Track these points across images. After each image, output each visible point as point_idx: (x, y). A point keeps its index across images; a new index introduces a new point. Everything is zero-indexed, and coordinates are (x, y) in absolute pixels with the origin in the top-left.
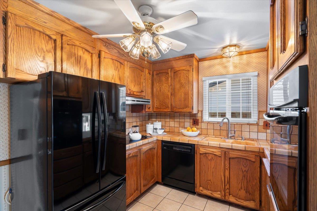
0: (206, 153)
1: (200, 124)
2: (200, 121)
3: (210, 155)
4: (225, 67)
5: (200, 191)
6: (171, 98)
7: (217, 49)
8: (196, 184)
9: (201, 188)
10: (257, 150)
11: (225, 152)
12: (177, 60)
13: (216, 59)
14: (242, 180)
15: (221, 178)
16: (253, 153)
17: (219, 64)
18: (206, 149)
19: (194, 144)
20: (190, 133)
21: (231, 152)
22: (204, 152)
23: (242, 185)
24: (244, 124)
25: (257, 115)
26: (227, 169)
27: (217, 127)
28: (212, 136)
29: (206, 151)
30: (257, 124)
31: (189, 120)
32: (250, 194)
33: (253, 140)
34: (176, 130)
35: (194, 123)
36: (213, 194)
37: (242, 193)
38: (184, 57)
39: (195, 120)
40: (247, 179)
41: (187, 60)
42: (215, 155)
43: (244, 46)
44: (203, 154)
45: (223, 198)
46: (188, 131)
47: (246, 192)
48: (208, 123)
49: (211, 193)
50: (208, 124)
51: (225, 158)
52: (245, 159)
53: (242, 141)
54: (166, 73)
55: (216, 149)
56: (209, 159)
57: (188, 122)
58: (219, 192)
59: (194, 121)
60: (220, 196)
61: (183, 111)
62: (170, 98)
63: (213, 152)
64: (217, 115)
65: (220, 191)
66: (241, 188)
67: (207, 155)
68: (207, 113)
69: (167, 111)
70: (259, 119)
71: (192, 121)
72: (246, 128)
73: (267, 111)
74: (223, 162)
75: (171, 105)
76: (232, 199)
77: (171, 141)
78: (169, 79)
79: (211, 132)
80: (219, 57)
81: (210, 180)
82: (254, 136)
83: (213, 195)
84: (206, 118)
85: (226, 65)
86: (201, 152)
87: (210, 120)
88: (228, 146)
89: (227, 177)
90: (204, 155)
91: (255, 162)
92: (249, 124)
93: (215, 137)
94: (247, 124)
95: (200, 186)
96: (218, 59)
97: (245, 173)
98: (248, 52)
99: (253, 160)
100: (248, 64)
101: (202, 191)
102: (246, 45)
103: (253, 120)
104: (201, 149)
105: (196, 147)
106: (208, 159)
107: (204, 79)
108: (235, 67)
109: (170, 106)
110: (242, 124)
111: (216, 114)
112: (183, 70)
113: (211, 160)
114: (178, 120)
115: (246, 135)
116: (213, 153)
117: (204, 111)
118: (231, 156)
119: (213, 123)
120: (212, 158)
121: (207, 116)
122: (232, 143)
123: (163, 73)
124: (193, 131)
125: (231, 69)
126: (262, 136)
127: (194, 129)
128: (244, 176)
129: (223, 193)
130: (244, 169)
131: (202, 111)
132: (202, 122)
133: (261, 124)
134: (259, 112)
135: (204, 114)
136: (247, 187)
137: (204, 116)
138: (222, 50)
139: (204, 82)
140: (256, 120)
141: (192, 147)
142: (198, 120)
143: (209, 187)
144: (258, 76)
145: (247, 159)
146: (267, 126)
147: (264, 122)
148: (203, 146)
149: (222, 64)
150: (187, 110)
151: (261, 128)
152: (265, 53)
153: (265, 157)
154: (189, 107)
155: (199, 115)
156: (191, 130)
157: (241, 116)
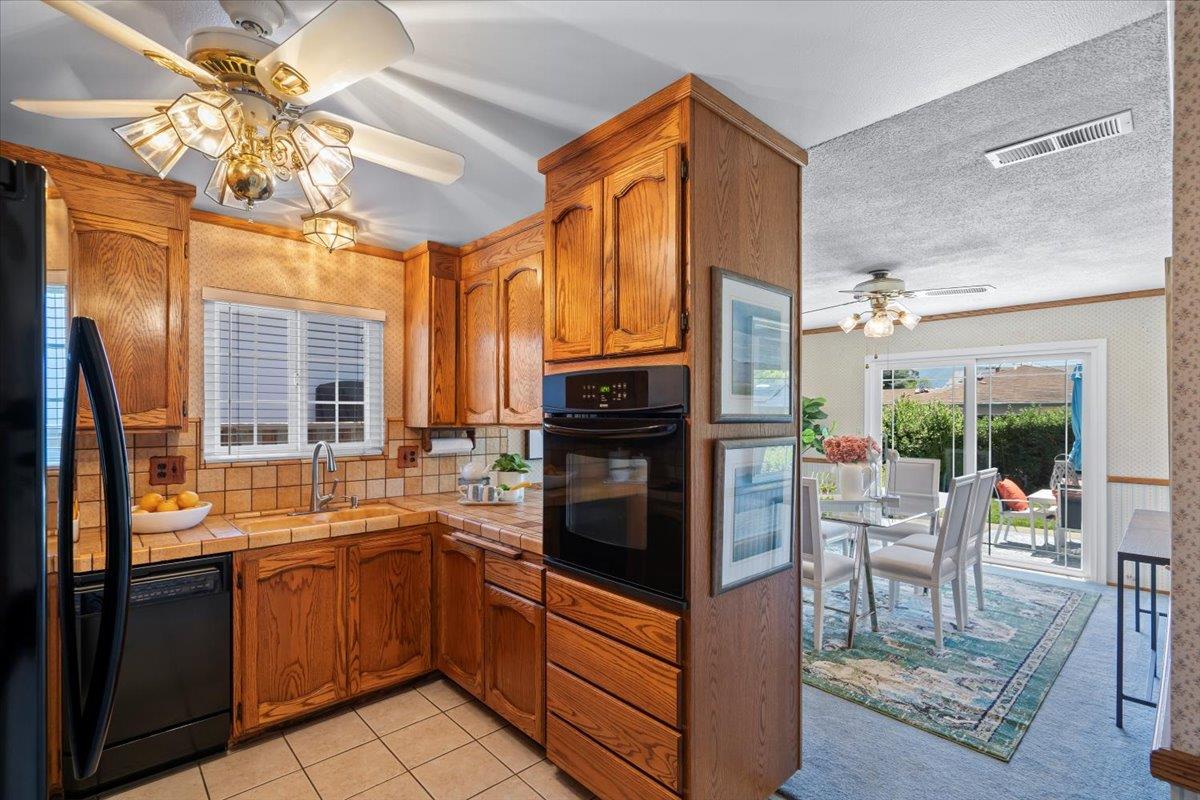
0: (281, 574)
1: (189, 476)
2: (190, 463)
3: (299, 575)
4: (294, 272)
5: (262, 721)
7: (294, 208)
8: (240, 705)
9: (264, 708)
10: (424, 520)
11: (348, 549)
13: (258, 232)
14: (392, 613)
15: (337, 634)
16: (416, 532)
17: (270, 254)
18: (282, 556)
19: (231, 553)
20: (170, 516)
21: (364, 544)
22: (275, 569)
23: (390, 627)
24: (352, 459)
25: (383, 430)
26: (354, 599)
27: (266, 478)
29: (283, 564)
30: (384, 457)
32: (409, 643)
33: (376, 502)
35: (162, 475)
36: (309, 701)
37: (394, 649)
38: (138, 180)
39: (163, 461)
40: (402, 605)
41: (152, 200)
42: (314, 567)
43: (368, 230)
44: (269, 578)
45: (343, 694)
46: (154, 510)
47: (401, 643)
48: (230, 467)
49: (304, 704)
50: (230, 472)
51: (347, 564)
52: (398, 551)
53: (354, 510)
55: (317, 547)
56: (293, 589)
58: (326, 686)
59: (163, 466)
60: (332, 695)
63: (310, 559)
64: (255, 438)
65: (333, 680)
66: (390, 638)
67: (286, 577)
68: (218, 432)
70: (387, 443)
72: (357, 471)
73: (405, 421)
74: (343, 583)
76: (370, 683)
79: (240, 499)
80: (272, 230)
81: (297, 662)
82: (376, 490)
83: (310, 704)
84: (215, 451)
85: (296, 264)
86: (262, 576)
87: (233, 457)
89: (355, 621)
90: (273, 581)
91: (419, 553)
92: (364, 459)
93: (262, 516)
94: (358, 459)
95: (259, 702)
96: (269, 238)
97: (399, 590)
98: (361, 249)
99: (417, 547)
100: (361, 282)
101: (267, 715)
102: (377, 228)
103: (371, 445)
104: (263, 562)
105: (237, 560)
106: (289, 589)
107: (207, 293)
108: (325, 280)
110: (346, 459)
111: (252, 431)
112: (133, 236)
113: (299, 589)
115: (357, 490)
116: (307, 563)
117: (206, 424)
118: (365, 553)
119: (250, 467)
120: (304, 581)
121: (218, 439)
122: (331, 521)
124: (181, 508)
125: (312, 283)
126: (396, 487)
127: (190, 496)
128: (397, 601)
129: (342, 679)
130: (395, 580)
131: (199, 423)
132: (201, 465)
133: (393, 454)
134: (389, 421)
135: (206, 433)
136: (403, 627)
137: (206, 441)
138: (304, 218)
139: (207, 307)
140: (378, 445)
141: (218, 565)
142: (182, 459)
143: (292, 690)
144: (385, 323)
145: (402, 551)
146: (405, 458)
147: (400, 449)
148: (269, 550)
149: (282, 258)
150: (158, 418)
151: (393, 466)
152: (399, 266)
153: (455, 529)
154: (166, 407)
155: (186, 439)
156: (171, 503)
157: (337, 437)
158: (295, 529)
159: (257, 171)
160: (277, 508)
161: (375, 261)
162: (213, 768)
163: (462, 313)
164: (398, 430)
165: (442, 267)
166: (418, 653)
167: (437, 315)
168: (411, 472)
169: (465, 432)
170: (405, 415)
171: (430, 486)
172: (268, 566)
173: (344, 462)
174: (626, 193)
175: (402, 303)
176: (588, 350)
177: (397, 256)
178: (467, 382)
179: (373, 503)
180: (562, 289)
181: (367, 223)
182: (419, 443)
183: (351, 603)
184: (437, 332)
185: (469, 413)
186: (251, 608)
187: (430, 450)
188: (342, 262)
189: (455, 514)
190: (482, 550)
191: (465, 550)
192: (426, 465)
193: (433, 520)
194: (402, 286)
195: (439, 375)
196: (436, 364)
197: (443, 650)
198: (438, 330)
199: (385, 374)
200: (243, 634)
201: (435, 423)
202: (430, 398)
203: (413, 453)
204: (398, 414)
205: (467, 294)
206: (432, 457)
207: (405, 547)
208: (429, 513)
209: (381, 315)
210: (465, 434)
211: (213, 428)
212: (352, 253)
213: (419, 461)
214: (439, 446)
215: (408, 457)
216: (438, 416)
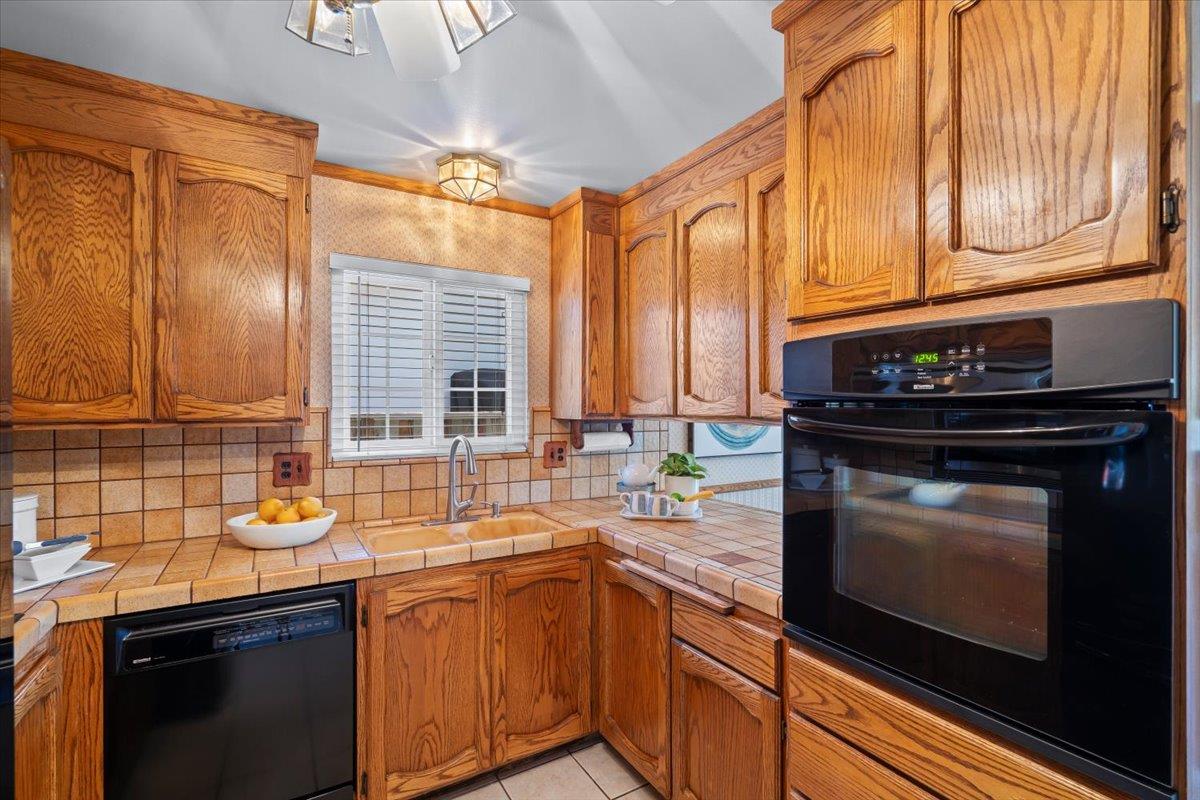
0: (412, 608)
1: (315, 476)
2: (316, 461)
3: (434, 609)
4: (428, 234)
5: (391, 798)
6: (155, 330)
7: (430, 149)
8: (365, 776)
9: (394, 780)
11: (492, 578)
12: (202, 112)
13: (391, 188)
14: (544, 659)
15: (478, 685)
16: (573, 554)
17: (402, 214)
18: (415, 585)
19: (354, 581)
20: (290, 530)
21: (512, 570)
22: (406, 603)
23: (542, 675)
24: (493, 457)
25: (527, 422)
26: (499, 641)
27: (398, 479)
28: (380, 523)
29: (416, 595)
30: (529, 454)
31: (250, 464)
32: (565, 697)
33: (520, 509)
34: (158, 529)
35: (287, 475)
36: (446, 773)
37: (546, 706)
38: (253, 118)
39: (288, 459)
40: (557, 650)
41: (269, 142)
42: (452, 599)
44: (399, 614)
45: (487, 763)
46: (273, 520)
47: (555, 697)
48: (359, 465)
49: (441, 776)
50: (359, 471)
51: (492, 596)
52: (552, 580)
53: (496, 519)
54: (100, 162)
55: (456, 574)
56: (428, 625)
57: (244, 474)
58: (467, 752)
59: (287, 465)
60: (473, 765)
61: (246, 415)
62: (145, 337)
63: (447, 590)
64: (388, 430)
65: (475, 745)
66: (542, 690)
67: (419, 613)
68: (347, 425)
69: (111, 416)
70: (532, 438)
71: (268, 464)
72: (497, 473)
73: (552, 411)
74: (486, 621)
75: (155, 374)
76: (518, 749)
77: (197, 599)
78: (141, 214)
79: (371, 505)
80: (405, 185)
81: (432, 721)
82: (519, 495)
83: (448, 777)
84: (345, 447)
85: (430, 225)
86: (391, 611)
87: (363, 454)
88: (500, 547)
89: (501, 670)
90: (403, 618)
91: (577, 582)
92: (507, 457)
93: (394, 525)
94: (499, 457)
95: (388, 773)
96: (401, 194)
97: (553, 629)
99: (575, 575)
100: (502, 245)
101: (397, 789)
102: (527, 173)
103: (514, 440)
104: (391, 594)
105: (361, 591)
106: (423, 627)
107: (335, 261)
108: (463, 244)
109: (141, 383)
110: (486, 457)
111: (384, 424)
112: (248, 186)
113: (435, 628)
114: (175, 467)
115: (498, 495)
116: (446, 595)
117: (334, 415)
118: (512, 583)
119: (381, 466)
120: (441, 618)
121: (347, 433)
122: (471, 535)
123: (83, 157)
124: (302, 518)
125: (448, 246)
126: (541, 492)
127: (313, 503)
128: (550, 644)
129: (485, 743)
130: (548, 617)
131: (326, 414)
132: (328, 463)
133: (539, 452)
134: (534, 412)
135: (334, 425)
136: (558, 677)
137: (334, 435)
138: (440, 162)
139: (335, 278)
140: (520, 440)
141: (339, 597)
142: (307, 456)
143: (427, 757)
144: (529, 294)
145: (556, 579)
146: (552, 456)
147: (547, 444)
148: (400, 578)
149: (416, 218)
150: (276, 408)
151: (538, 464)
152: (544, 225)
153: (624, 556)
154: (285, 395)
155: (312, 432)
156: (291, 512)
157: (476, 429)
158: (429, 551)
160: (410, 515)
161: (518, 219)
163: (623, 276)
164: (544, 422)
165: (597, 220)
166: (575, 711)
167: (592, 279)
168: (559, 473)
169: (620, 425)
170: (552, 404)
171: (580, 491)
172: (397, 599)
173: (484, 460)
175: (548, 270)
177: (542, 212)
178: (629, 361)
179: (516, 511)
180: (822, 200)
181: (512, 163)
182: (567, 438)
183: (496, 646)
184: (592, 303)
185: (632, 402)
186: (378, 654)
187: (581, 447)
188: (481, 221)
189: (626, 537)
190: (669, 593)
191: (640, 586)
192: (576, 464)
193: (593, 539)
194: (548, 248)
195: (595, 353)
196: (591, 341)
197: (607, 709)
198: (593, 298)
199: (530, 355)
200: (368, 685)
201: (590, 415)
202: (584, 382)
203: (561, 451)
204: (543, 403)
205: (629, 251)
206: (582, 455)
207: (559, 575)
208: (588, 531)
209: (525, 284)
211: (340, 419)
212: (493, 212)
213: (568, 459)
214: (593, 442)
215: (555, 455)
216: (594, 406)
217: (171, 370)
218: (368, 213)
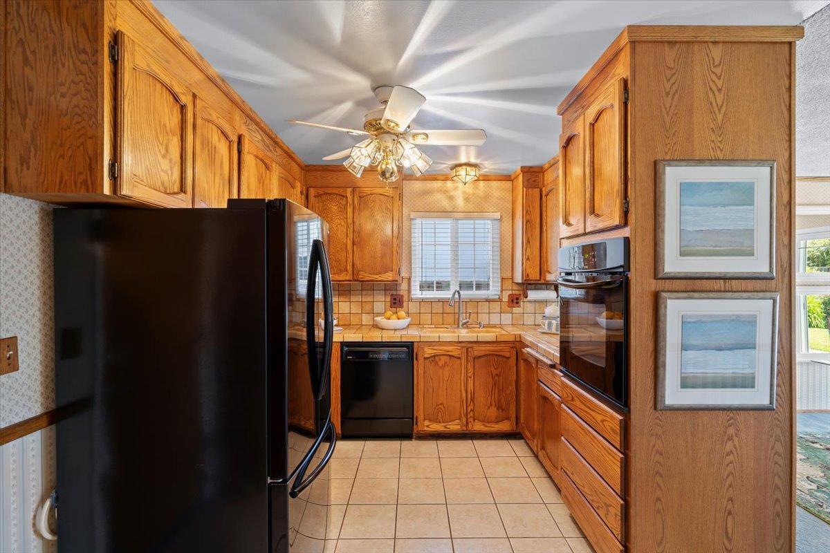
0: (434, 356)
1: (405, 304)
2: (405, 298)
3: (443, 358)
4: (451, 198)
5: (426, 428)
6: (353, 250)
8: (417, 417)
9: (427, 423)
10: (512, 339)
11: (467, 349)
13: (436, 180)
14: (492, 391)
15: (461, 394)
16: (507, 345)
17: (440, 190)
18: (435, 347)
19: (413, 342)
20: (394, 323)
21: (476, 347)
22: (432, 354)
23: (491, 398)
24: (482, 300)
25: (499, 284)
26: (471, 377)
27: (438, 308)
28: (429, 326)
29: (436, 351)
30: (500, 300)
31: (382, 298)
32: (502, 411)
33: (494, 326)
34: (354, 320)
35: (395, 303)
36: (447, 427)
37: (493, 412)
39: (395, 297)
40: (499, 388)
42: (450, 356)
43: (486, 168)
44: (429, 358)
45: (465, 428)
46: (389, 319)
47: (498, 409)
48: (422, 301)
49: (445, 427)
50: (422, 303)
51: (467, 357)
52: (496, 355)
53: (480, 329)
54: (339, 195)
55: (452, 345)
56: (440, 365)
57: (381, 302)
58: (456, 421)
59: (395, 299)
60: (459, 427)
61: (380, 279)
62: (350, 252)
63: (448, 351)
64: (435, 287)
65: (460, 419)
66: (491, 405)
67: (437, 358)
68: (418, 284)
69: (341, 279)
70: (502, 292)
71: (388, 299)
72: (484, 308)
73: (512, 279)
74: (464, 367)
75: (353, 265)
76: (478, 427)
77: (364, 340)
78: (350, 210)
79: (426, 318)
80: (441, 178)
81: (442, 404)
82: (495, 319)
83: (448, 429)
84: (417, 293)
85: (452, 194)
86: (426, 356)
87: (424, 296)
88: (472, 336)
89: (471, 391)
90: (431, 359)
91: (509, 358)
92: (488, 301)
93: (435, 327)
94: (485, 300)
95: (425, 419)
96: (439, 182)
97: (496, 378)
98: (486, 178)
99: (508, 355)
100: (486, 198)
101: (428, 426)
102: (489, 166)
103: (493, 293)
104: (426, 349)
105: (415, 346)
106: (438, 365)
107: (413, 215)
108: (467, 200)
109: (349, 268)
110: (477, 300)
111: (433, 284)
112: (380, 194)
113: (443, 367)
114: (359, 298)
115: (484, 319)
116: (447, 353)
117: (412, 279)
118: (477, 353)
119: (431, 302)
120: (446, 363)
121: (418, 287)
122: (466, 333)
123: (335, 194)
124: (399, 319)
125: (460, 202)
126: (507, 318)
127: (402, 313)
128: (495, 384)
129: (464, 420)
130: (495, 372)
131: (409, 279)
132: (410, 300)
133: (505, 299)
134: (503, 279)
135: (412, 284)
136: (499, 400)
137: (413, 288)
138: (452, 169)
139: (413, 222)
140: (497, 293)
141: (408, 347)
142: (402, 296)
143: (440, 417)
144: (500, 220)
145: (499, 355)
146: (512, 301)
147: (510, 295)
148: (430, 343)
149: (446, 191)
150: (388, 276)
151: (505, 306)
152: (509, 184)
153: (528, 346)
154: (392, 271)
155: (404, 286)
156: (394, 316)
157: (474, 287)
158: (441, 335)
159: (388, 166)
160: (443, 324)
161: (495, 184)
162: (406, 444)
163: (544, 209)
164: (508, 284)
165: (530, 181)
166: (508, 419)
167: (527, 212)
168: (516, 310)
170: (512, 276)
171: (529, 320)
172: (428, 352)
173: (477, 302)
174: (597, 120)
175: (510, 207)
176: (578, 230)
177: (507, 178)
178: (547, 253)
179: (492, 327)
180: (569, 190)
181: (482, 164)
182: (521, 292)
183: (469, 379)
184: (527, 223)
185: (547, 274)
186: (421, 372)
187: (526, 297)
188: (475, 188)
189: (529, 337)
190: (537, 360)
191: (530, 359)
192: (526, 307)
193: (518, 339)
194: (511, 196)
195: (528, 249)
196: (527, 242)
197: (522, 419)
198: (527, 221)
199: (501, 251)
200: (418, 383)
201: (526, 280)
202: (523, 264)
203: (517, 299)
204: (508, 275)
205: (546, 196)
206: (530, 302)
207: (500, 353)
208: (515, 335)
209: (498, 215)
210: (553, 287)
211: (415, 281)
212: (482, 182)
213: (522, 303)
214: (533, 295)
215: (514, 301)
216: (528, 275)
217: (358, 263)
218: (426, 193)
